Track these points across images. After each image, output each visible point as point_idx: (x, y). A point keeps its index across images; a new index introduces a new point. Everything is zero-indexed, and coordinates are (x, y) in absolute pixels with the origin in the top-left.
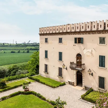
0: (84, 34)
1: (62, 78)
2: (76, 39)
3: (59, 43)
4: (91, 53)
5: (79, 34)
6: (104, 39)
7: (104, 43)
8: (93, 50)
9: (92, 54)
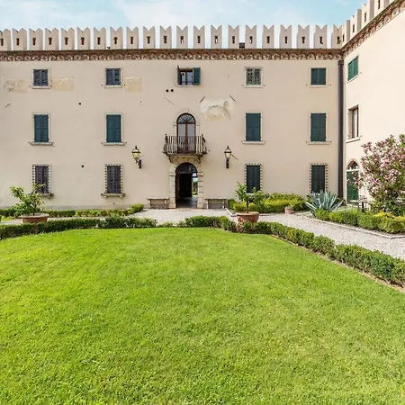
0: (201, 58)
1: (124, 195)
2: (181, 72)
3: (107, 84)
4: (225, 109)
5: (185, 59)
6: (258, 72)
7: (259, 83)
8: (230, 101)
9: (228, 112)
